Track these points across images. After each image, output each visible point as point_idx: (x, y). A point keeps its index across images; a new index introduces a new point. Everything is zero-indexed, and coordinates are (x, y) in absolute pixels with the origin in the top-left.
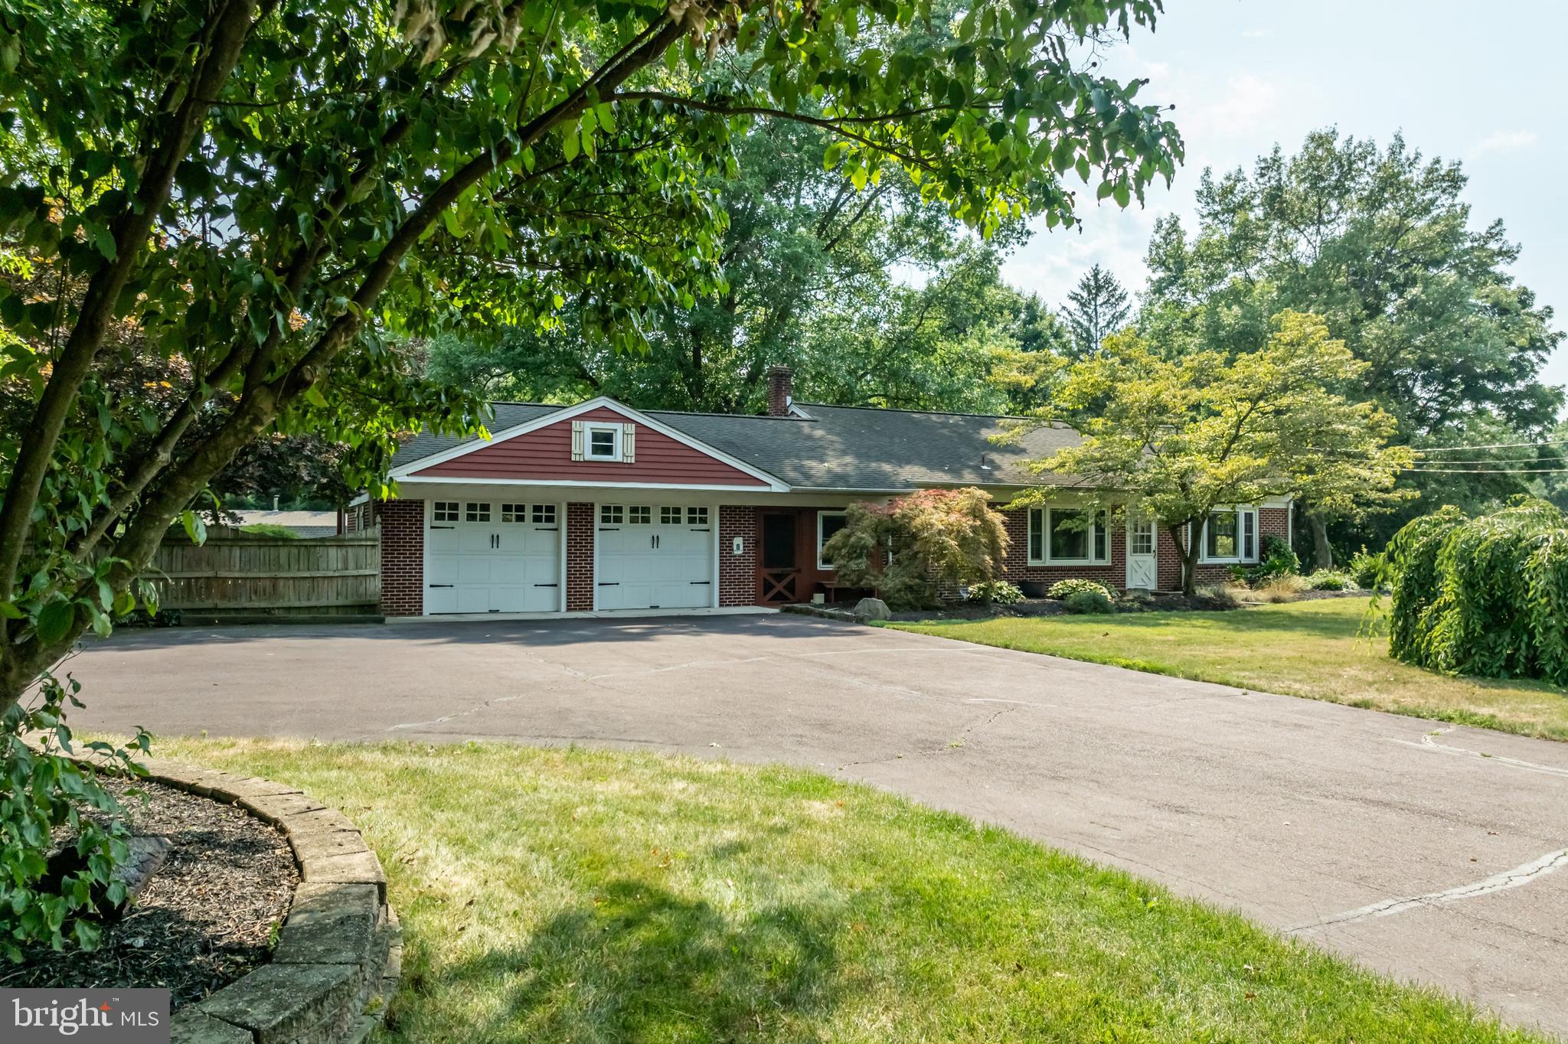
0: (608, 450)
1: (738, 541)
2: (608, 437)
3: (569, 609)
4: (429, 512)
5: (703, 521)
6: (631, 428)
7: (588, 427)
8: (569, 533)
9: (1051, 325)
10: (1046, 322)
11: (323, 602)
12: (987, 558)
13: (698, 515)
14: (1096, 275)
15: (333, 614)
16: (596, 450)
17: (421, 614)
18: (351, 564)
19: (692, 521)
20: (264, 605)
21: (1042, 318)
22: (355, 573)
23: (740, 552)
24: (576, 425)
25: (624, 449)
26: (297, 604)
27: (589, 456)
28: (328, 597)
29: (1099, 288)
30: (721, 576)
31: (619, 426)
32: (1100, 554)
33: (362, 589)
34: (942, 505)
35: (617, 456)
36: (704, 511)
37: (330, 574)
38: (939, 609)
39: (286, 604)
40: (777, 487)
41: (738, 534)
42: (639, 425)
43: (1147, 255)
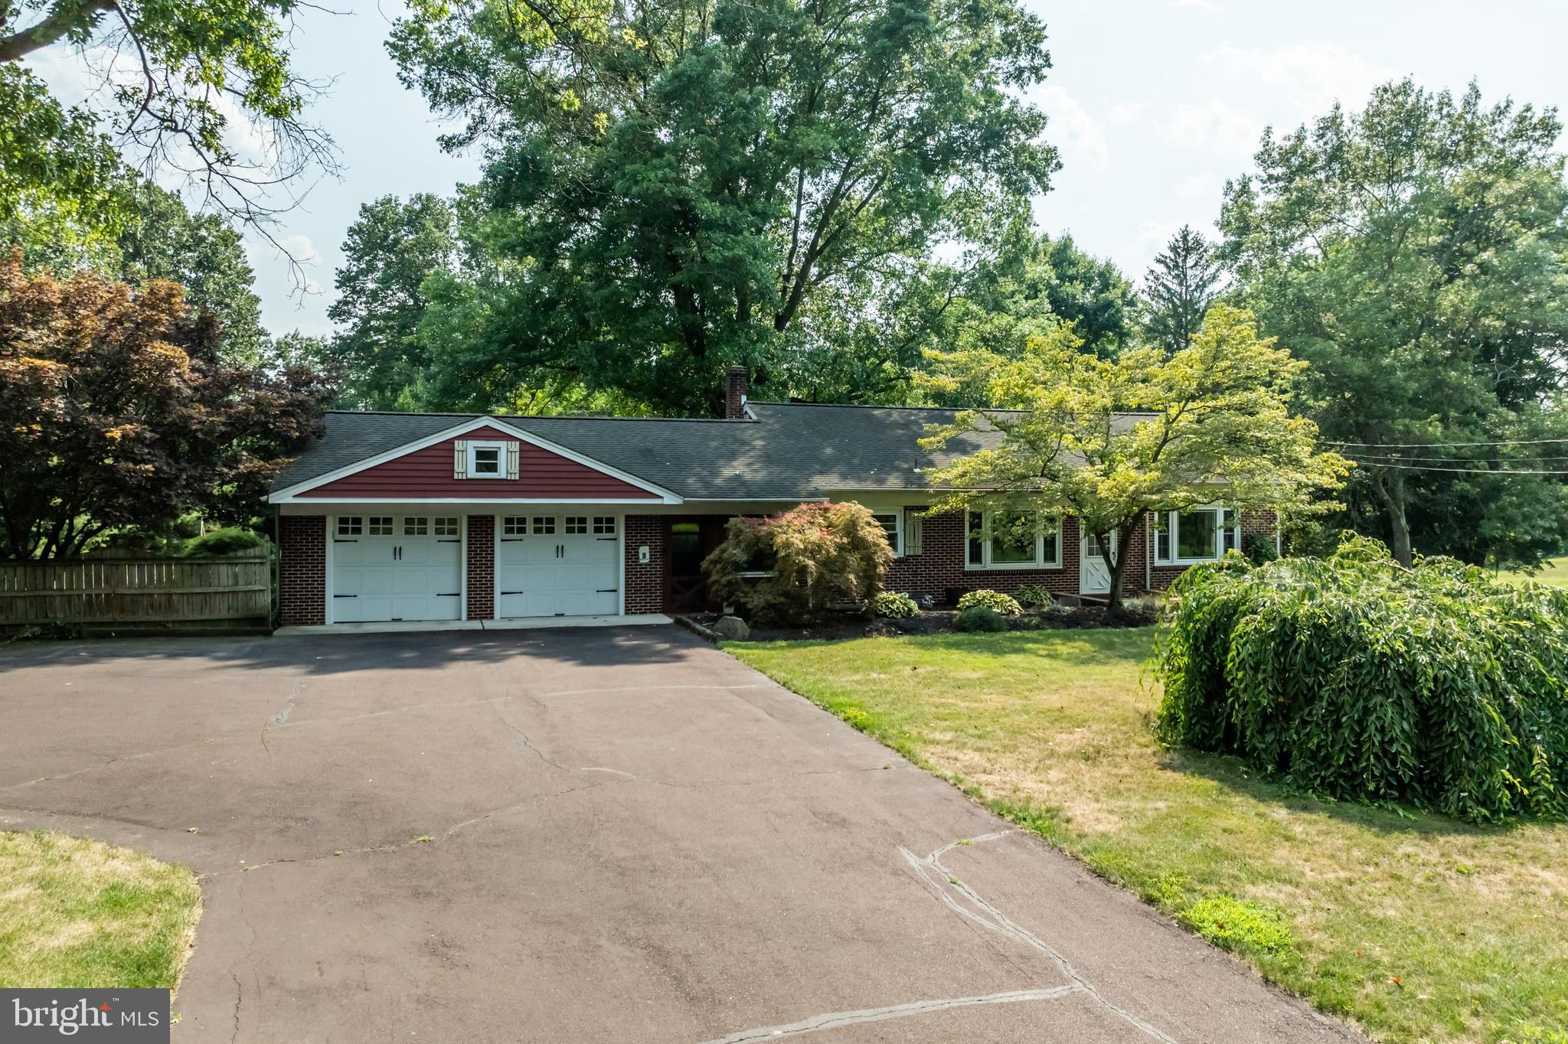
0: (493, 468)
1: (644, 550)
2: (493, 455)
3: (470, 618)
4: (331, 527)
5: (610, 530)
6: (515, 446)
7: (472, 446)
8: (469, 544)
9: (1124, 295)
10: (1119, 292)
11: (216, 616)
12: (852, 577)
13: (604, 524)
14: (1185, 238)
15: (225, 627)
16: (480, 468)
17: (323, 623)
18: (241, 581)
19: (598, 530)
20: (157, 619)
21: (1114, 286)
22: (245, 588)
23: (647, 561)
24: (458, 445)
25: (508, 465)
26: (191, 617)
27: (472, 473)
28: (221, 610)
29: (1188, 251)
30: (627, 584)
31: (502, 445)
32: (1050, 556)
33: (252, 603)
34: (820, 520)
35: (502, 473)
36: (610, 520)
37: (221, 589)
38: (806, 626)
39: (181, 618)
40: (670, 499)
41: (644, 543)
42: (523, 443)
43: (1219, 217)
